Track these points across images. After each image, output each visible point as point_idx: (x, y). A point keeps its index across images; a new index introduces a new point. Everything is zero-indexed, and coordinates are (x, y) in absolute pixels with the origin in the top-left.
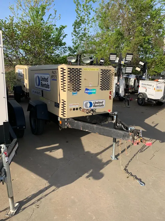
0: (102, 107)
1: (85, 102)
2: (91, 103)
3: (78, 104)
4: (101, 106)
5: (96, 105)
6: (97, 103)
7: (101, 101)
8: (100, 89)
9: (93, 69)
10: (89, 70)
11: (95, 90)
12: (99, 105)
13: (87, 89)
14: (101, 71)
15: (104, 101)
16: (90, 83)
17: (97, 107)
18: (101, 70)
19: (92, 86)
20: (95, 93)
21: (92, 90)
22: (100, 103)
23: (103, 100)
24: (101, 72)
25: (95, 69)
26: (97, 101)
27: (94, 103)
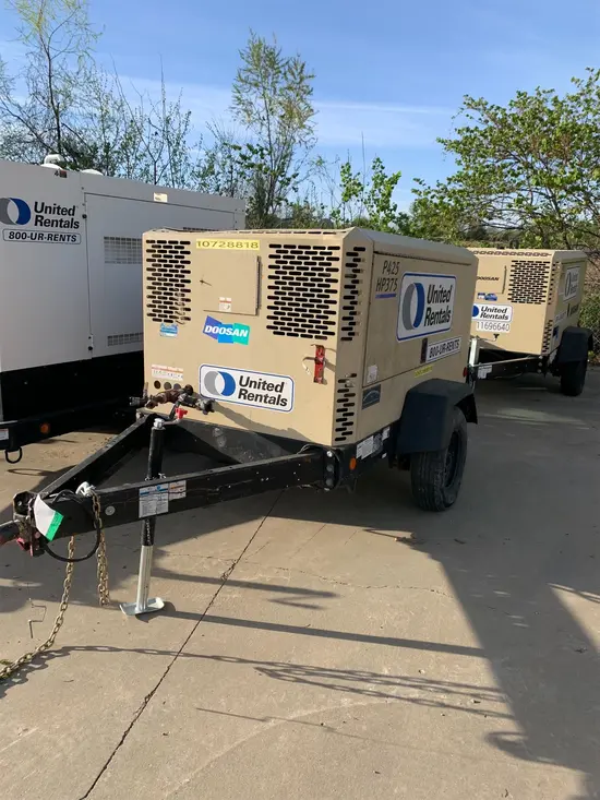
0: (279, 407)
1: (205, 371)
2: (228, 379)
3: (181, 370)
4: (274, 401)
5: (251, 390)
6: (257, 385)
7: (276, 381)
8: (269, 327)
9: (235, 241)
10: (217, 247)
11: (248, 328)
12: (266, 397)
13: (211, 322)
14: (273, 251)
15: (288, 383)
16: (222, 299)
17: (253, 402)
18: (271, 246)
19: (229, 310)
20: (244, 340)
21: (231, 326)
22: (270, 387)
23: (282, 380)
24: (271, 256)
25: (243, 241)
26: (255, 378)
27: (244, 383)
